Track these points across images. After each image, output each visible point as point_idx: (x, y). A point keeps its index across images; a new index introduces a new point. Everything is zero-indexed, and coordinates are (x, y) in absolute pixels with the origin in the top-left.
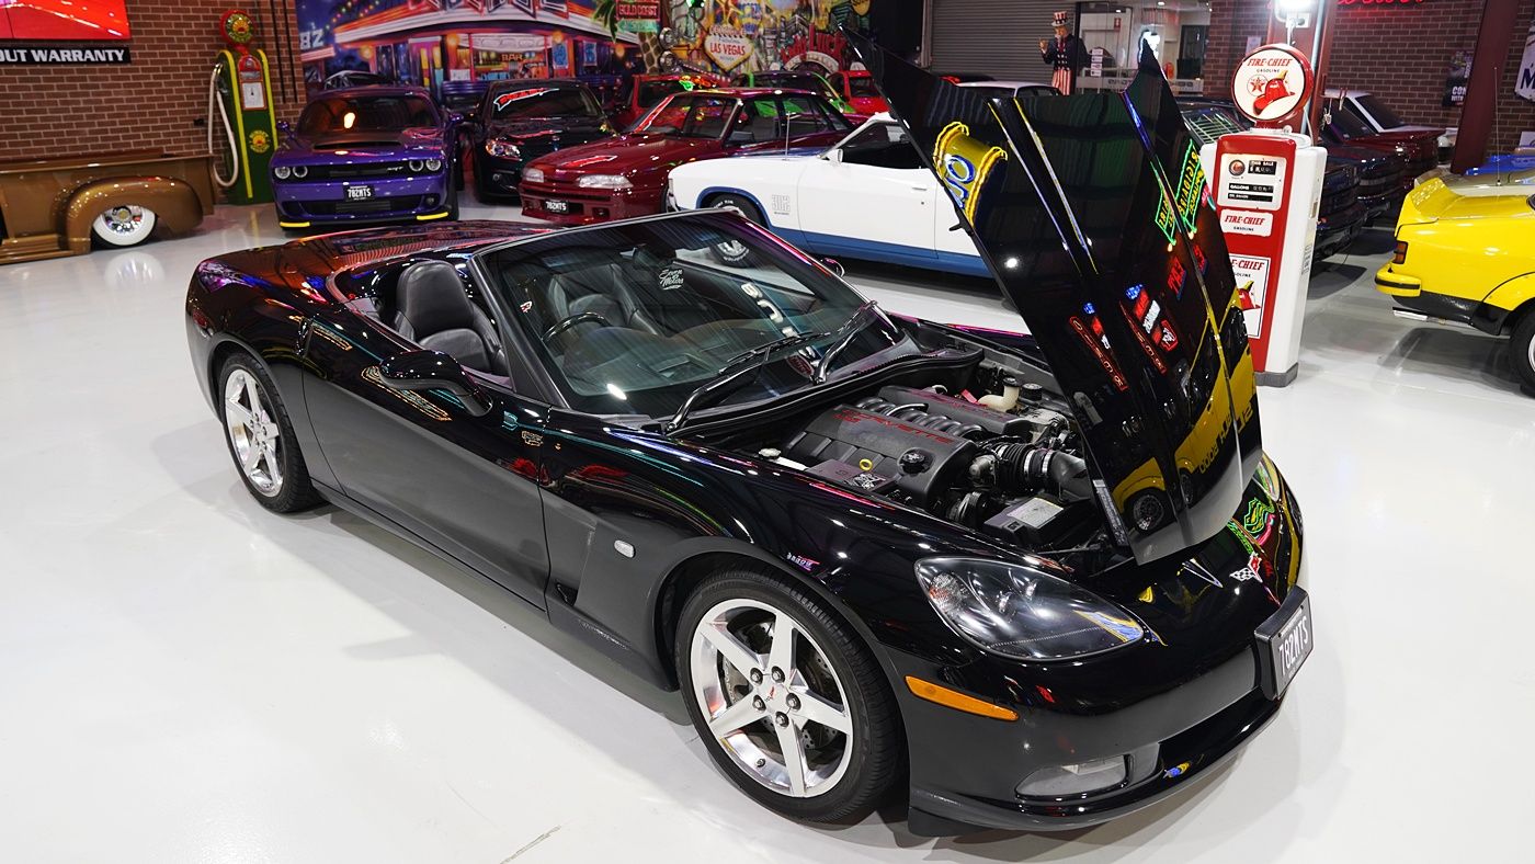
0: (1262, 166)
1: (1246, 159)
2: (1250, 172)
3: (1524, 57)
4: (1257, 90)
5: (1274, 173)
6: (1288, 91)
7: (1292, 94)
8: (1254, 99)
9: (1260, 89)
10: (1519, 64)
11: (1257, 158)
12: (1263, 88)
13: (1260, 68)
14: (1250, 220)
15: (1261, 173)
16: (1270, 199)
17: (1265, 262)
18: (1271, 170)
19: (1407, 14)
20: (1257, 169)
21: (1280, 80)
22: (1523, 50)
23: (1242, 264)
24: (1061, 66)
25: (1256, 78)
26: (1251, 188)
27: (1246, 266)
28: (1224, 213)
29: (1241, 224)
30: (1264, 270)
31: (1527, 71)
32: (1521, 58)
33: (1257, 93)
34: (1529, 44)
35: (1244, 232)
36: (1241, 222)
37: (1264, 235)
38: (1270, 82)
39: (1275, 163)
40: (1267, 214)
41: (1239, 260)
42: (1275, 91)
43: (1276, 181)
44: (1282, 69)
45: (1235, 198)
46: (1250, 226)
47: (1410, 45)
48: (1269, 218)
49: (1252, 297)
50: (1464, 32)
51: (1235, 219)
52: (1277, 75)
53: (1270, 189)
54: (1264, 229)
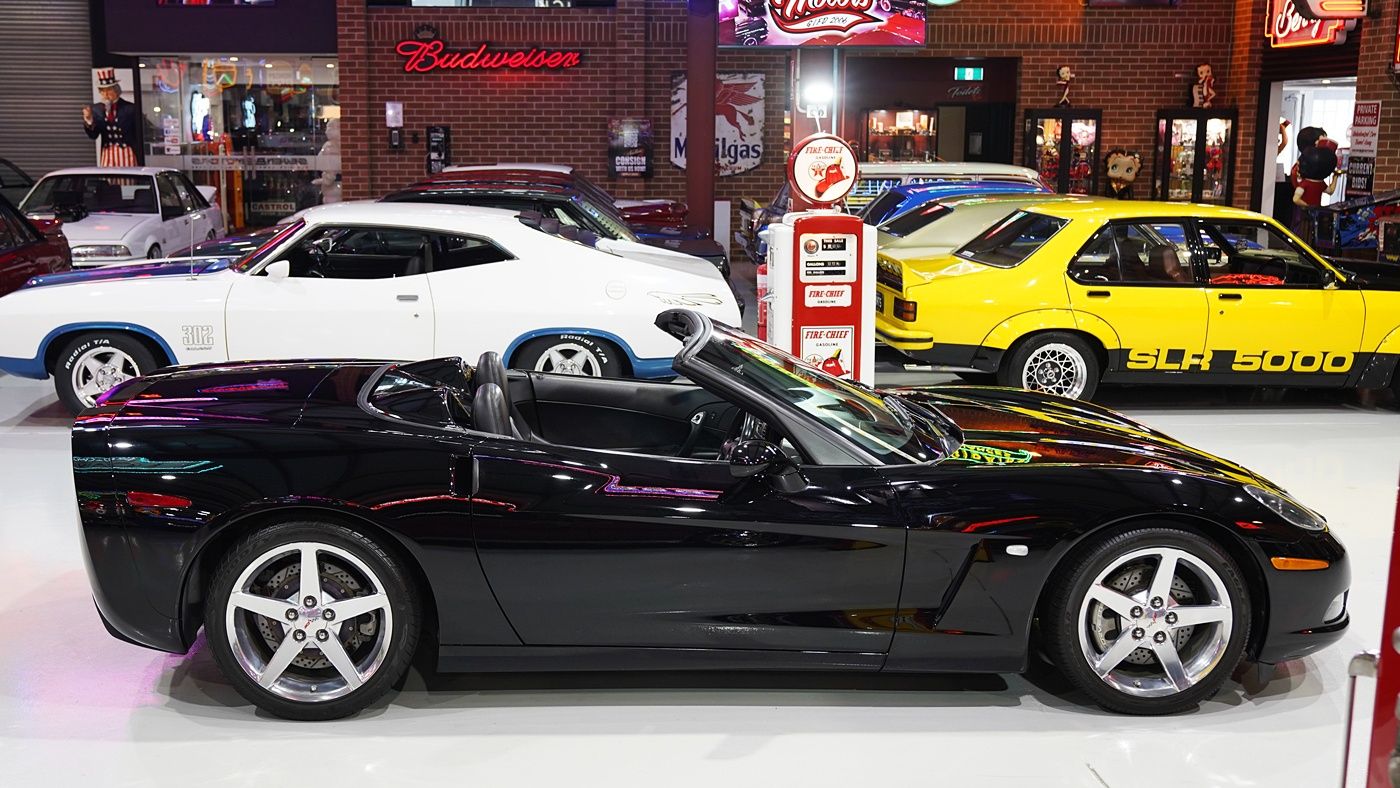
0: (833, 243)
1: (819, 237)
2: (823, 249)
3: (672, 126)
4: (818, 175)
5: (844, 249)
6: (845, 175)
7: (848, 177)
8: (816, 183)
9: (821, 174)
10: (669, 133)
11: (827, 237)
12: (824, 173)
13: (819, 155)
14: (832, 294)
15: (834, 249)
16: (843, 272)
17: (850, 329)
18: (842, 246)
19: (556, 79)
20: (829, 246)
21: (837, 166)
22: (669, 120)
23: (829, 335)
24: (114, 141)
25: (816, 164)
26: (826, 264)
27: (833, 336)
28: (808, 290)
29: (824, 298)
30: (850, 337)
31: (677, 140)
32: (669, 127)
33: (819, 178)
34: (674, 114)
35: (828, 305)
36: (824, 296)
37: (845, 305)
38: (830, 168)
39: (845, 240)
40: (846, 286)
41: (826, 331)
42: (833, 175)
43: (849, 255)
44: (838, 156)
45: (812, 274)
46: (833, 299)
47: (565, 113)
48: (848, 290)
49: (841, 364)
50: (614, 99)
51: (818, 294)
52: (834, 162)
53: (843, 263)
54: (845, 300)
